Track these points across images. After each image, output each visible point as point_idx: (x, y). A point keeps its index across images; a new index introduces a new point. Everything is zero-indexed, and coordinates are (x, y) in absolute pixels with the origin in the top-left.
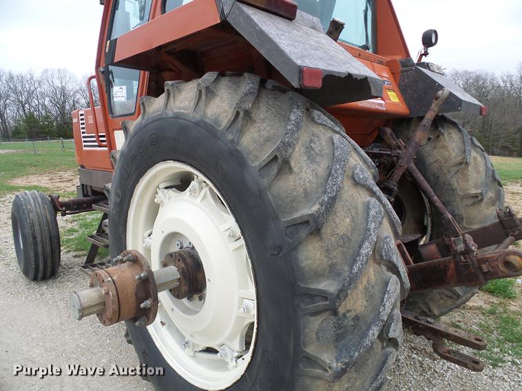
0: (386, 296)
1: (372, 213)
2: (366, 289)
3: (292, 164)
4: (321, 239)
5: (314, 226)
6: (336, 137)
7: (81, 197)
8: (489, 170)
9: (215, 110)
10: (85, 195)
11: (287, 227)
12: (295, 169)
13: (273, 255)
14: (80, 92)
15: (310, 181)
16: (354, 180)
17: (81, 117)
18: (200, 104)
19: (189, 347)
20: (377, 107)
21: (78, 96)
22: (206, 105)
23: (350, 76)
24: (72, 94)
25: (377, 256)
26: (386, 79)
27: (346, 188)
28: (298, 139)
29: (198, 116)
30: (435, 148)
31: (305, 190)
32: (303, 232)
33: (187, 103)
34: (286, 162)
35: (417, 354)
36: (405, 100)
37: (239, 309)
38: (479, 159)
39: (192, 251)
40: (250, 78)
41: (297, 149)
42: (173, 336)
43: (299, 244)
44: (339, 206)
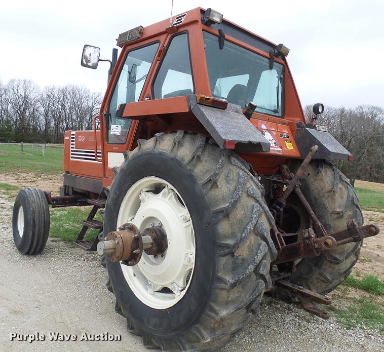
0: (259, 251)
1: (255, 210)
2: (249, 246)
3: (218, 183)
4: (229, 220)
5: (226, 213)
6: (241, 172)
7: (63, 196)
8: (350, 196)
9: (182, 153)
10: (66, 194)
11: (214, 213)
12: (219, 186)
13: (206, 227)
14: (41, 101)
15: (226, 193)
16: (248, 194)
17: (72, 136)
18: (174, 149)
19: (151, 288)
20: (276, 153)
21: (38, 104)
22: (178, 150)
23: (250, 143)
24: (33, 102)
25: (256, 231)
26: (286, 134)
27: (243, 197)
28: (221, 172)
29: (172, 155)
30: (316, 180)
31: (223, 196)
32: (221, 216)
33: (167, 147)
34: (215, 183)
35: (299, 319)
36: (298, 148)
37: (185, 260)
38: (344, 189)
39: (160, 228)
40: (201, 138)
41: (221, 177)
42: (141, 283)
43: (219, 221)
44: (239, 205)
